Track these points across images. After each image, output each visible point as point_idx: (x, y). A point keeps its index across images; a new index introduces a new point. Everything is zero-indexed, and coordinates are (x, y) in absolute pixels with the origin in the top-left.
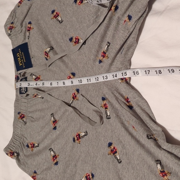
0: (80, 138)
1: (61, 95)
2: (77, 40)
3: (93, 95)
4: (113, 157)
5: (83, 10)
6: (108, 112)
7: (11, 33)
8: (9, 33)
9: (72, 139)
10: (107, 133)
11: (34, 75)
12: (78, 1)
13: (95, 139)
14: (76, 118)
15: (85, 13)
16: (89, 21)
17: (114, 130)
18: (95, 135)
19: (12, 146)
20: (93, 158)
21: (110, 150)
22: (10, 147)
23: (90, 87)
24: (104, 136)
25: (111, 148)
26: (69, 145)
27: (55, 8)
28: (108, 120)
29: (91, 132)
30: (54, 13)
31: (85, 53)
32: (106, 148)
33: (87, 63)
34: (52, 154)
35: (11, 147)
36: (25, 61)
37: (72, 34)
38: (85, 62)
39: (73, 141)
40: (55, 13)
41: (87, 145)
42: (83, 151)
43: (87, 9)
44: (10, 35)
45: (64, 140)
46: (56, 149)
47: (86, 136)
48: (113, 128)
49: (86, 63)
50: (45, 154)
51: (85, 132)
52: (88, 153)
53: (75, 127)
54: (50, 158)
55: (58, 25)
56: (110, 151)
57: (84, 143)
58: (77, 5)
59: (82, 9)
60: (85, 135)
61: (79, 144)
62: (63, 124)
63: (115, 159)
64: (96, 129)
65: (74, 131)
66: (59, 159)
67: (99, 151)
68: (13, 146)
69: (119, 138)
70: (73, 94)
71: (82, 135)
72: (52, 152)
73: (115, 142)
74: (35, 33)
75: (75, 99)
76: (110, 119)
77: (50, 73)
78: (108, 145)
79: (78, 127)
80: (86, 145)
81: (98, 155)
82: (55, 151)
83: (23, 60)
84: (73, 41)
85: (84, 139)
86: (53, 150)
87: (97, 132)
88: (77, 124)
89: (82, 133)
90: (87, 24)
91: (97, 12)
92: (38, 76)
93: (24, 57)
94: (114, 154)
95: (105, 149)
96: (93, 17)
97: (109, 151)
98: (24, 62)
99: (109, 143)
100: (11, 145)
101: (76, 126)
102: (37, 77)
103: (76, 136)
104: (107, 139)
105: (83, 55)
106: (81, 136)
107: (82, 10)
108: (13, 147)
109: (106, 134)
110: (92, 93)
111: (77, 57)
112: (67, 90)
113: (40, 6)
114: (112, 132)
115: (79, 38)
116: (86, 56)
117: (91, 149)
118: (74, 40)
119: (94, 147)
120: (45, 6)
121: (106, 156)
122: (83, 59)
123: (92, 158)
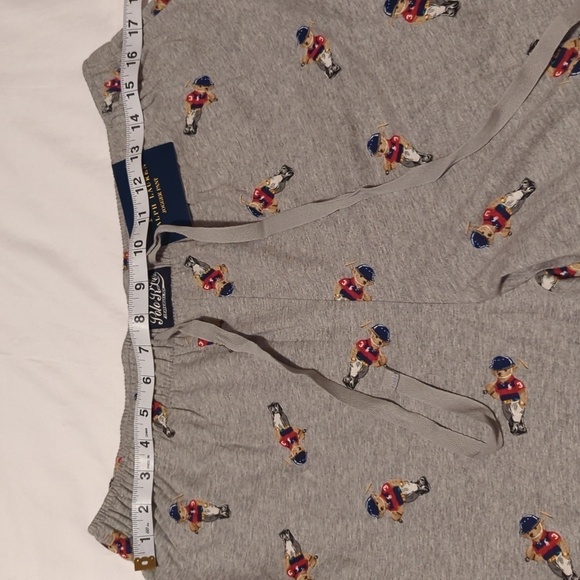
0: (401, 502)
1: (309, 342)
2: (394, 148)
3: (450, 352)
4: (546, 566)
5: (432, 43)
6: (513, 412)
7: (115, 105)
8: (109, 103)
9: (361, 506)
10: (513, 483)
11: (197, 262)
12: (400, 4)
13: (465, 504)
14: (377, 429)
15: (437, 54)
16: (450, 83)
17: (545, 472)
18: (460, 492)
19: (117, 516)
20: (458, 573)
21: (532, 544)
22: (110, 522)
23: (434, 323)
24: (502, 497)
25: (532, 535)
26: (355, 525)
27: (308, 22)
28: (516, 438)
29: (444, 481)
30: (307, 40)
31: (424, 200)
32: (515, 536)
33: (430, 237)
34: (289, 552)
35: (115, 519)
36: (164, 211)
37: (379, 123)
38: (421, 233)
39: (366, 513)
40: (310, 41)
41: (429, 526)
42: (415, 550)
43: (447, 39)
44: (110, 110)
45: (335, 505)
46: (303, 534)
47: (423, 497)
48: (538, 464)
49: (424, 238)
50: (267, 549)
51: (418, 483)
52: (437, 556)
53: (375, 463)
54: (280, 566)
55: (321, 85)
56: (531, 547)
57: (415, 520)
58: (401, 19)
59: (425, 39)
60: (420, 492)
61: (397, 523)
62: (326, 448)
63: (555, 576)
64: (465, 470)
65: (371, 476)
66: (316, 572)
67: (482, 549)
68: (121, 515)
69: (568, 501)
70: (359, 343)
71: (407, 489)
72: (289, 543)
73: (554, 516)
74: (225, 116)
75: (375, 364)
76: (524, 435)
77: (267, 260)
78: (519, 527)
79: (387, 462)
80: (424, 529)
81: (479, 562)
82: (300, 541)
83: (159, 206)
84: (382, 151)
85: (416, 505)
86: (292, 539)
87: (470, 480)
88: (385, 453)
89: (406, 486)
90: (443, 96)
91: (484, 54)
92: (217, 269)
93: (160, 194)
94: (547, 557)
95: (511, 541)
96: (467, 72)
97: (528, 546)
98: (161, 214)
99: (524, 519)
100: (112, 514)
101: (379, 458)
102: (212, 270)
103: (378, 493)
104: (515, 506)
105: (415, 204)
106: (406, 496)
107: (426, 42)
108: (121, 520)
109: (511, 488)
110: (442, 344)
111: (392, 211)
112: (334, 328)
113: (239, 18)
114: (537, 478)
115: (402, 142)
116: (424, 212)
117: (447, 541)
118: (385, 146)
119: (459, 534)
120: (264, 17)
121: (517, 564)
122: (415, 220)
123: (454, 573)
